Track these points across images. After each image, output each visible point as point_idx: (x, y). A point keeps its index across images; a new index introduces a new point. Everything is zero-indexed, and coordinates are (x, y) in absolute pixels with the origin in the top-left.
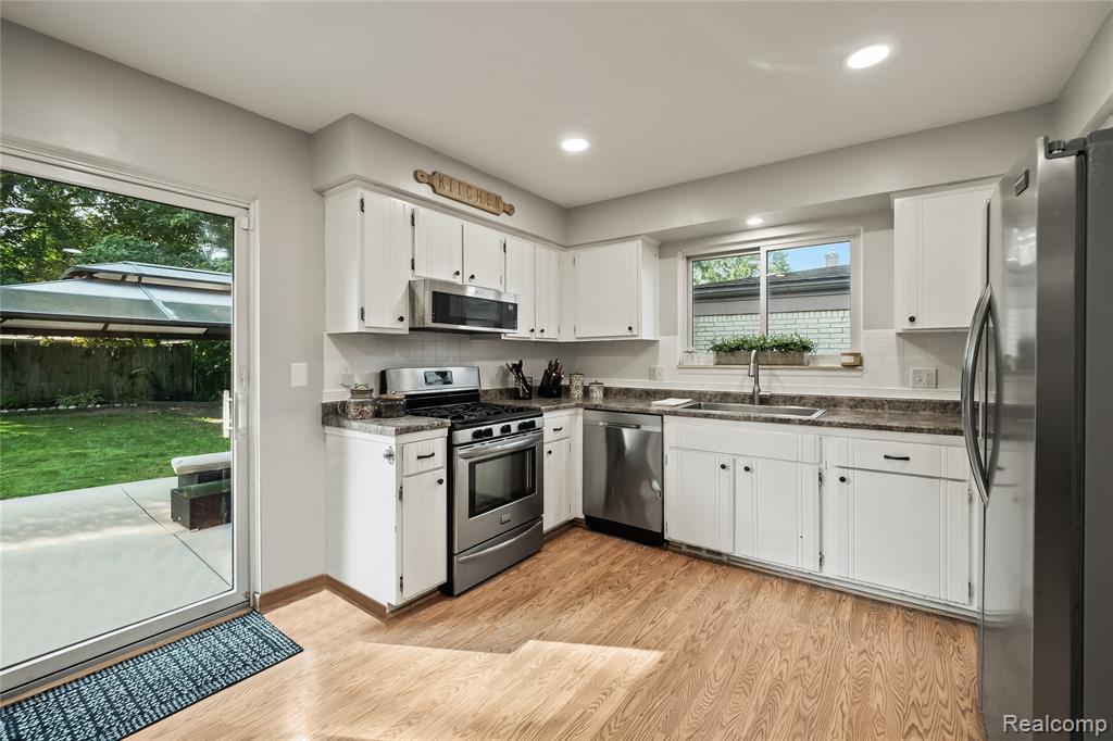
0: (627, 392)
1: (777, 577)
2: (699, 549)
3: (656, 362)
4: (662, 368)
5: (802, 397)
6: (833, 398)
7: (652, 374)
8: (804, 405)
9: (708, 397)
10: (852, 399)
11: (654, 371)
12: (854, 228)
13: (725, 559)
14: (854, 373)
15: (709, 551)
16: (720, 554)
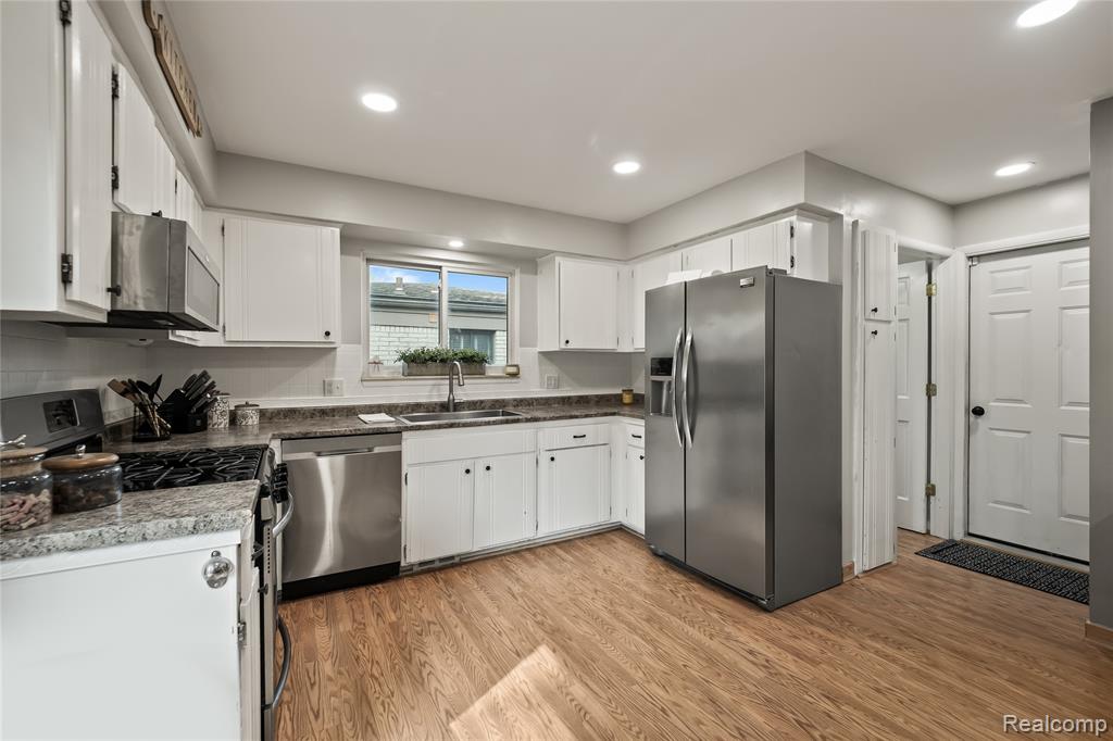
0: (291, 413)
1: (504, 555)
2: (432, 562)
3: (332, 373)
4: (341, 382)
5: (482, 402)
6: (503, 400)
7: (327, 388)
8: (483, 409)
9: (399, 409)
10: (515, 400)
11: (330, 385)
12: (510, 268)
13: (457, 560)
14: (515, 380)
15: (441, 560)
16: (452, 557)
